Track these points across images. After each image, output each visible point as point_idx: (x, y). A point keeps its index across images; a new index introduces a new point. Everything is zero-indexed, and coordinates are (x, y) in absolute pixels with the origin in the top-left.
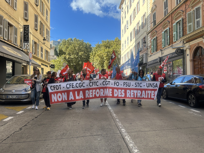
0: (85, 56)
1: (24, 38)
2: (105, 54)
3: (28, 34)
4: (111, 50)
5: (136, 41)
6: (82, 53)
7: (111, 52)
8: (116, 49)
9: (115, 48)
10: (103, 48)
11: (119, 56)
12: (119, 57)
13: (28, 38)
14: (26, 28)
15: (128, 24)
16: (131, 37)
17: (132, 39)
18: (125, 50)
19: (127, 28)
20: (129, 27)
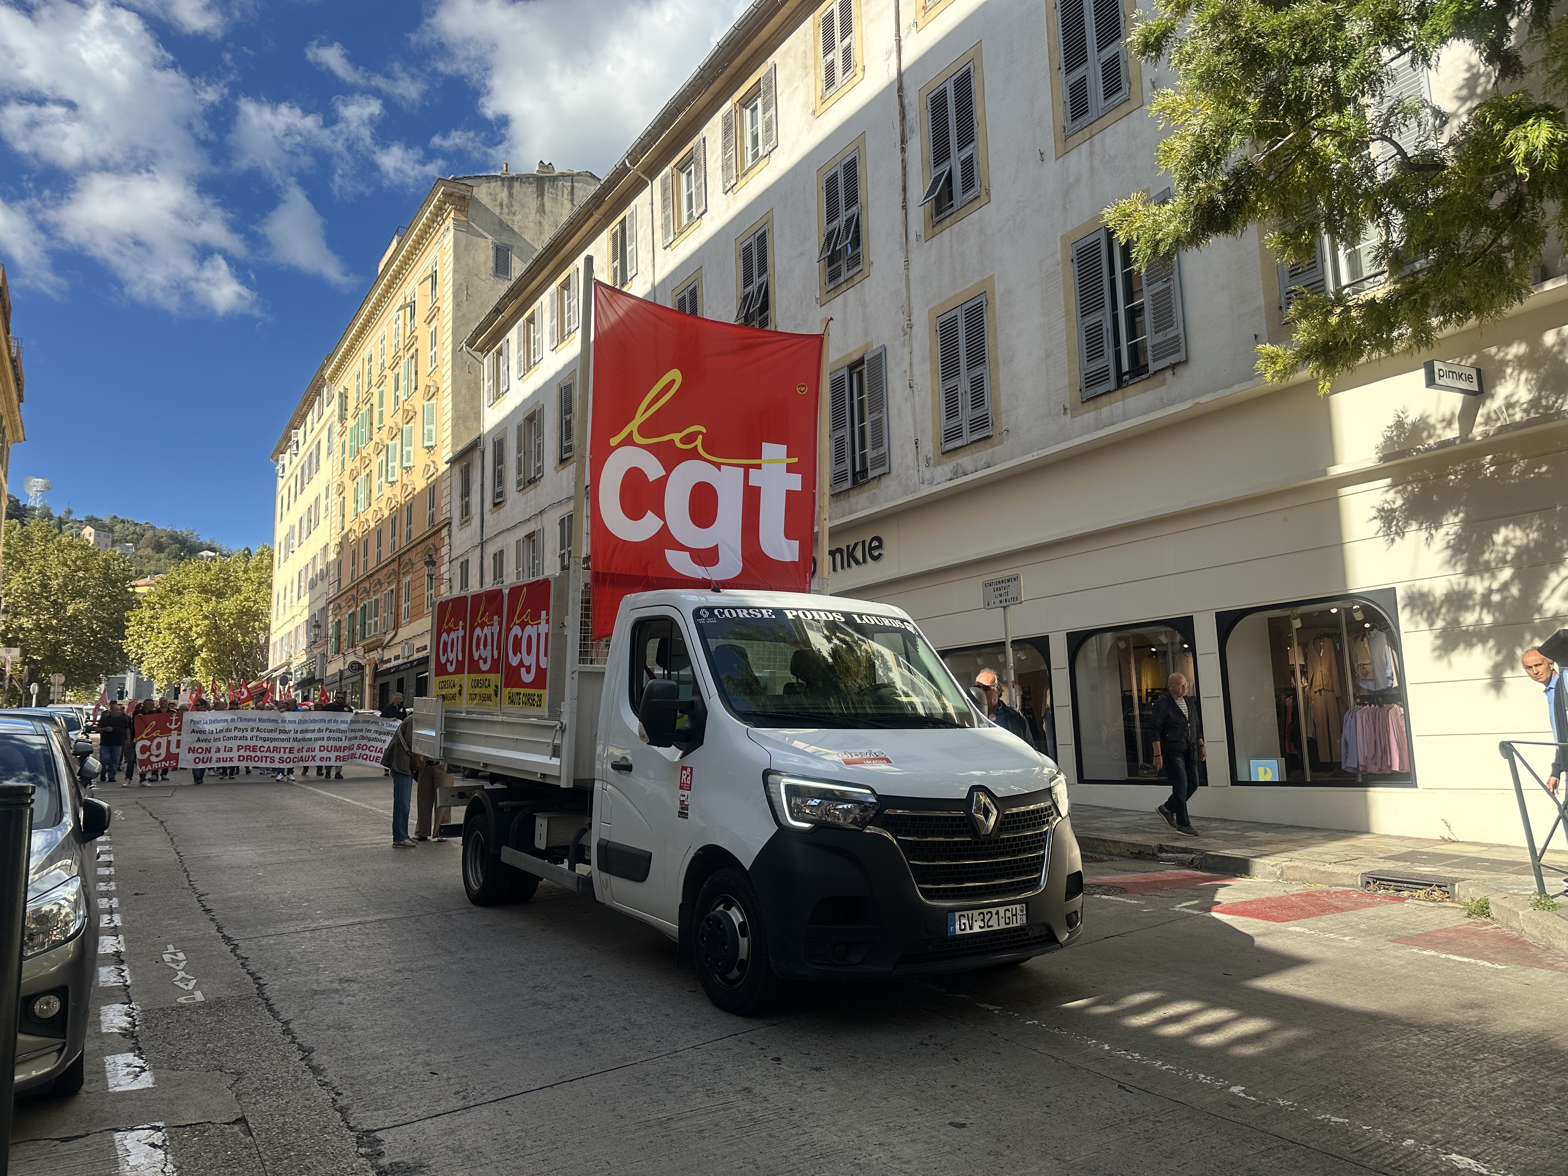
2: (197, 626)
4: (230, 605)
5: (310, 604)
6: (83, 606)
7: (231, 615)
8: (255, 603)
9: (247, 599)
10: (191, 597)
12: (262, 642)
15: (293, 538)
16: (300, 587)
17: (302, 594)
18: (282, 619)
19: (291, 550)
20: (296, 549)
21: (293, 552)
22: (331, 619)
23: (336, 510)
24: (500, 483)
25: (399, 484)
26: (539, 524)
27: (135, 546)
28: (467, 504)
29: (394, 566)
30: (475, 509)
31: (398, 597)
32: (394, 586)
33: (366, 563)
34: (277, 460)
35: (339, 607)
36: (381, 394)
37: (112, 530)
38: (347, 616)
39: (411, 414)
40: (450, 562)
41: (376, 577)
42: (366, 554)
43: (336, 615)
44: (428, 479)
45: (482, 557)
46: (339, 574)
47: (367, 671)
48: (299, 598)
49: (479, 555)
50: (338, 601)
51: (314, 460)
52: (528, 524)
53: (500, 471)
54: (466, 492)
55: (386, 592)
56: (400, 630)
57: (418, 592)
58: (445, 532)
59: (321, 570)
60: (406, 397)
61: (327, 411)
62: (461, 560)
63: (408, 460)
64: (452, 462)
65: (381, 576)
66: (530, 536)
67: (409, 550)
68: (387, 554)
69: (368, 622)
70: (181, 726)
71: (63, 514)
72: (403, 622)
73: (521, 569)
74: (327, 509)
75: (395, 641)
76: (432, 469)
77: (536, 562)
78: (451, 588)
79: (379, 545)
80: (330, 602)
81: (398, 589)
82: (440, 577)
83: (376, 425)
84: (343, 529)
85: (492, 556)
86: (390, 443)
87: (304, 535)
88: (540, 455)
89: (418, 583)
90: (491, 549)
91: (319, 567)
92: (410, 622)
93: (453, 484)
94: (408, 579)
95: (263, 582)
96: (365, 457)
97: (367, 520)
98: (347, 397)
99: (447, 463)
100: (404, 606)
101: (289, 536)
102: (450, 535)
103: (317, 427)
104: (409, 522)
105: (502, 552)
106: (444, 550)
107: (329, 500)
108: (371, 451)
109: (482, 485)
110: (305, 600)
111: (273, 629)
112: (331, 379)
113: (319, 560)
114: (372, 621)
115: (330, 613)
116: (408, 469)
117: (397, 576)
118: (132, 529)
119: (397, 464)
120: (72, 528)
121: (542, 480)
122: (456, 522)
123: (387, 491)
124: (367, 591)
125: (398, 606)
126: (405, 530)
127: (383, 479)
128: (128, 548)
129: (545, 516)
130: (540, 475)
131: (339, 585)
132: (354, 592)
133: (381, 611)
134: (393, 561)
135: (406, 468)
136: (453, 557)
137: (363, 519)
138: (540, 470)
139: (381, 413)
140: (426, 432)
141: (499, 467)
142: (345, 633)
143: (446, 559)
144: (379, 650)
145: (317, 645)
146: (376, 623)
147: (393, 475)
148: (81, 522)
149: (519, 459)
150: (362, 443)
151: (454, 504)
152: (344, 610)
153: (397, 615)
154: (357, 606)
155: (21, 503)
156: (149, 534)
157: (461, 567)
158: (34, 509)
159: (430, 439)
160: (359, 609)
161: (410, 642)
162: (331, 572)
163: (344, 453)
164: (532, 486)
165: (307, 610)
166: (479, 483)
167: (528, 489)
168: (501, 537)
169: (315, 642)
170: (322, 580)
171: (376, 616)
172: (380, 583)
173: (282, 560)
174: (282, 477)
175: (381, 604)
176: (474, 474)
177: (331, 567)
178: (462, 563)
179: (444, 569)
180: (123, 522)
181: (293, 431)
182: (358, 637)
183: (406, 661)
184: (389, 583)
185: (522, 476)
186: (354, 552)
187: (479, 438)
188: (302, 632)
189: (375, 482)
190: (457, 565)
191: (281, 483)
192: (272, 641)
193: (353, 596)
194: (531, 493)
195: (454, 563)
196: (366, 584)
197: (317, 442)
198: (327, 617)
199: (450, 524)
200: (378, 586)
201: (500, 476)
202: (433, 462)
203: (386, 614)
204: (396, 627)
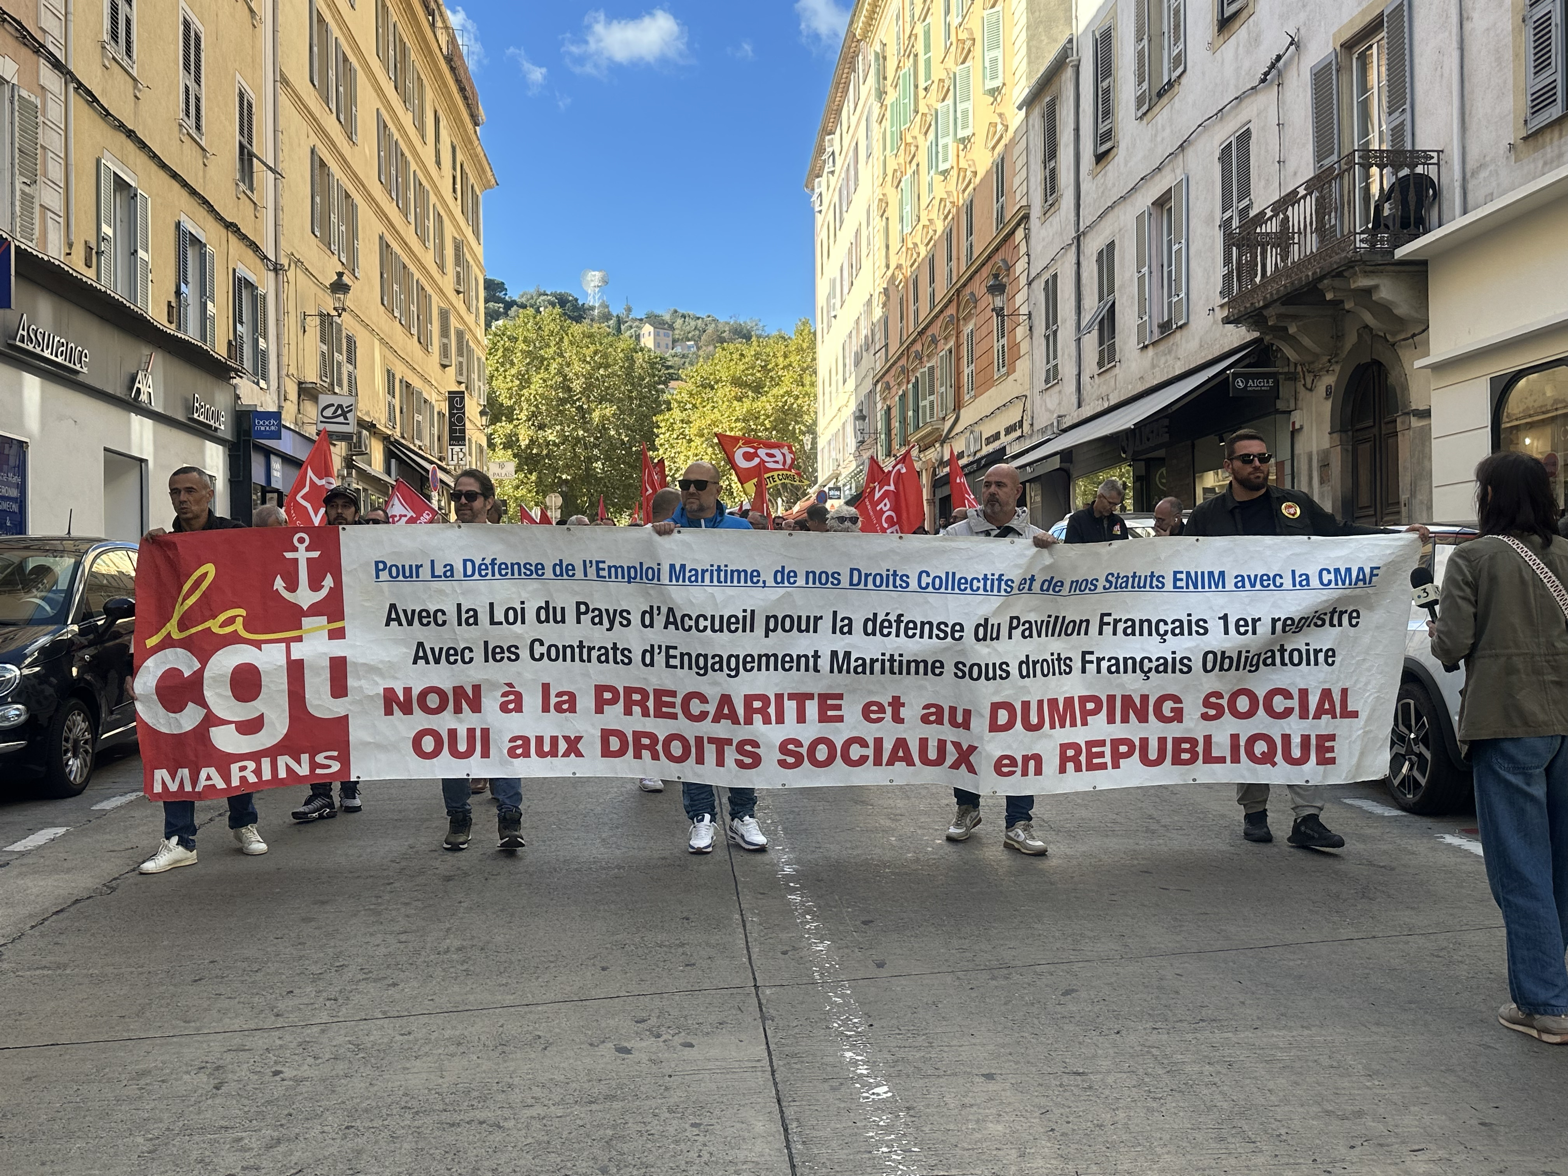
0: (628, 428)
1: (452, 431)
3: (461, 420)
4: (766, 404)
5: (857, 387)
6: (610, 411)
7: (768, 417)
8: (797, 398)
9: (789, 393)
10: (726, 391)
11: (807, 439)
12: (808, 447)
13: (463, 431)
14: (456, 400)
15: (834, 297)
16: (845, 365)
17: (847, 375)
18: (830, 412)
19: (833, 314)
20: (838, 312)
21: (835, 317)
22: (879, 406)
23: (879, 242)
24: (1107, 113)
25: (954, 173)
26: (1179, 171)
27: (696, 344)
28: (1053, 172)
29: (951, 310)
30: (1066, 178)
31: (959, 359)
32: (952, 343)
33: (917, 313)
34: (813, 189)
35: (888, 387)
36: (927, 34)
37: (671, 327)
38: (897, 398)
39: (969, 43)
40: (1029, 284)
41: (929, 332)
42: (916, 300)
43: (885, 399)
44: (994, 148)
45: (1078, 264)
46: (886, 338)
47: (925, 479)
48: (845, 381)
49: (1074, 260)
50: (886, 379)
51: (852, 172)
52: (1158, 178)
53: (1107, 91)
54: (1051, 152)
55: (943, 353)
56: (962, 411)
57: (983, 346)
58: (1020, 234)
59: (866, 337)
60: (960, 19)
61: (864, 90)
62: (1046, 276)
63: (965, 126)
64: (1029, 103)
65: (935, 329)
66: (1162, 203)
67: (970, 278)
68: (942, 290)
69: (921, 404)
70: (337, 593)
71: (622, 313)
72: (967, 397)
73: (1145, 270)
74: (869, 244)
75: (958, 428)
76: (1000, 127)
77: (1175, 248)
78: (1031, 328)
79: (932, 280)
80: (878, 381)
81: (958, 346)
82: (1015, 313)
83: (922, 85)
84: (888, 267)
85: (1095, 257)
86: (939, 106)
87: (846, 290)
88: (1178, 29)
89: (984, 331)
90: (1093, 245)
91: (864, 332)
92: (975, 397)
93: (1031, 146)
94: (970, 326)
95: (807, 369)
96: (910, 144)
97: (915, 245)
98: (885, 58)
99: (1020, 108)
100: (967, 371)
101: (831, 295)
102: (1027, 237)
103: (854, 120)
104: (970, 232)
105: (1111, 246)
106: (1020, 266)
107: (871, 228)
108: (916, 131)
109: (1077, 130)
110: (851, 383)
111: (819, 429)
112: (865, 36)
113: (862, 323)
114: (926, 403)
115: (878, 398)
116: (965, 142)
117: (956, 322)
118: (693, 323)
119: (949, 140)
120: (631, 327)
121: (1184, 80)
122: (1036, 213)
123: (940, 191)
124: (919, 357)
125: (959, 374)
126: (964, 245)
127: (932, 172)
128: (689, 347)
129: (1190, 152)
130: (1180, 70)
131: (887, 351)
132: (903, 361)
133: (937, 384)
134: (950, 301)
135: (962, 140)
136: (1033, 275)
137: (910, 246)
138: (1179, 60)
139: (928, 62)
140: (987, 64)
141: (1105, 84)
142: (896, 424)
143: (1023, 280)
144: (937, 445)
145: (865, 446)
146: (932, 403)
147: (945, 160)
148: (641, 320)
149: (1140, 54)
150: (905, 124)
151: (1032, 179)
152: (894, 391)
153: (958, 388)
154: (908, 382)
155: (580, 302)
156: (710, 329)
157: (1046, 289)
158: (592, 308)
159: (994, 77)
160: (910, 386)
161: (977, 429)
162: (877, 338)
163: (885, 149)
164: (1165, 100)
165: (853, 397)
166: (1071, 126)
167: (1156, 109)
168: (1111, 216)
169: (862, 442)
170: (867, 350)
171: (932, 393)
172: (934, 341)
173: (825, 331)
174: (820, 212)
175: (937, 373)
176: (1064, 113)
177: (877, 329)
178: (1047, 282)
179: (1020, 298)
180: (684, 316)
181: (827, 138)
182: (911, 429)
183: (971, 459)
184: (946, 338)
185: (1145, 85)
186: (901, 299)
187: (1070, 41)
188: (850, 429)
189: (925, 178)
190: (1039, 286)
191: (819, 218)
192: (820, 446)
193: (903, 367)
194: (1163, 114)
195: (1035, 285)
196: (918, 347)
197: (854, 144)
198: (875, 403)
199: (1026, 217)
200: (933, 346)
201: (1107, 101)
202: (1001, 115)
203: (943, 389)
204: (958, 406)
